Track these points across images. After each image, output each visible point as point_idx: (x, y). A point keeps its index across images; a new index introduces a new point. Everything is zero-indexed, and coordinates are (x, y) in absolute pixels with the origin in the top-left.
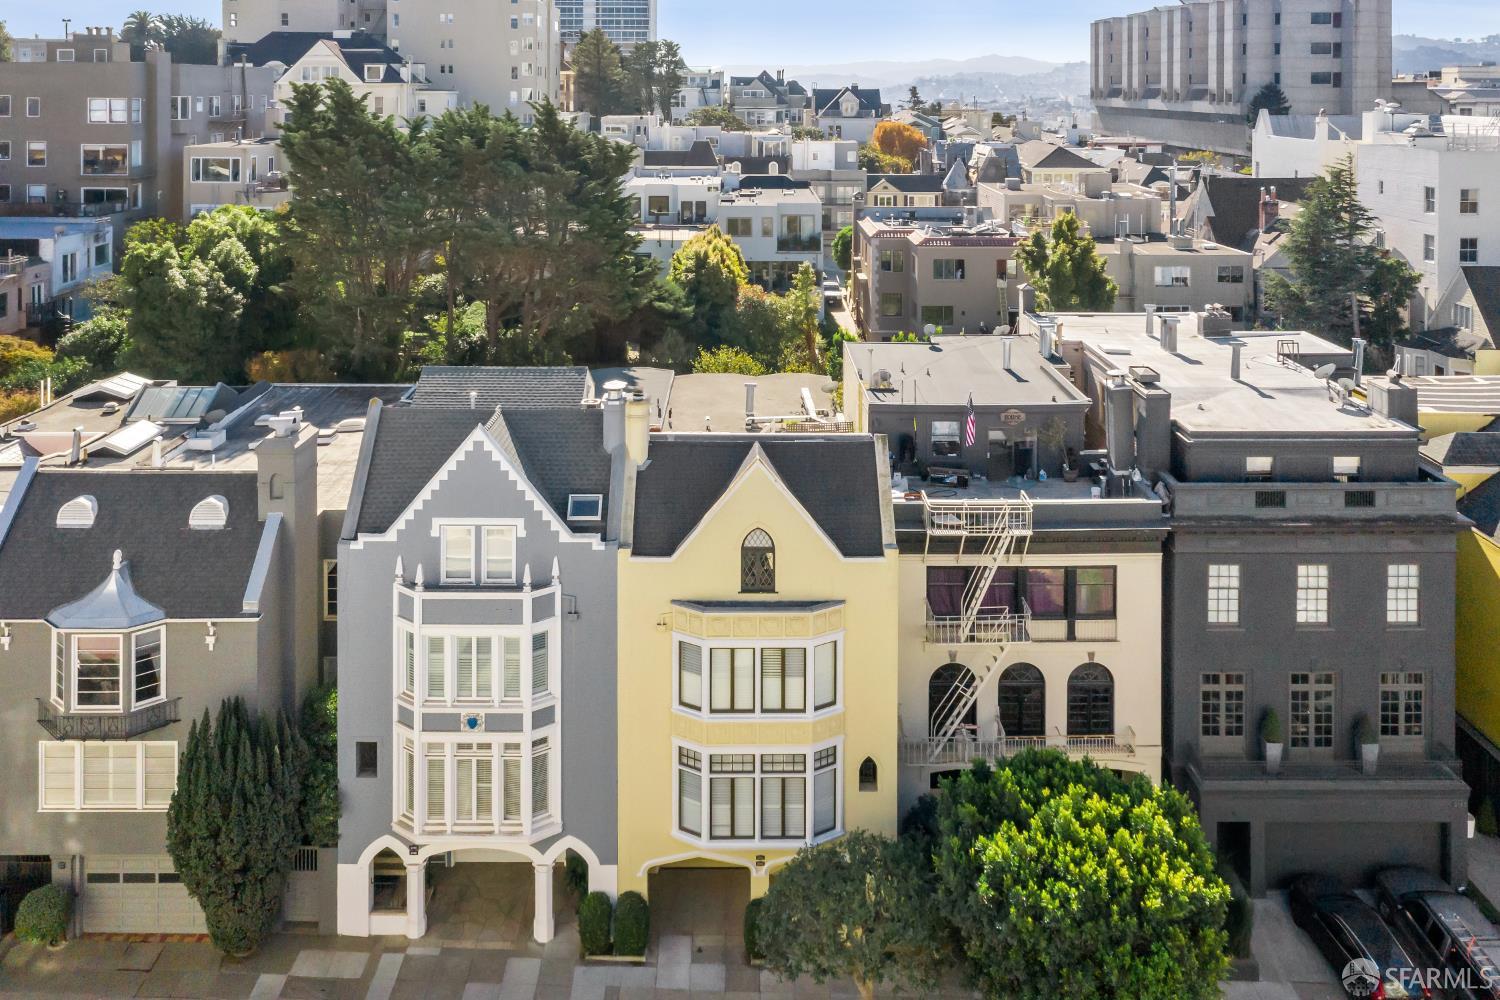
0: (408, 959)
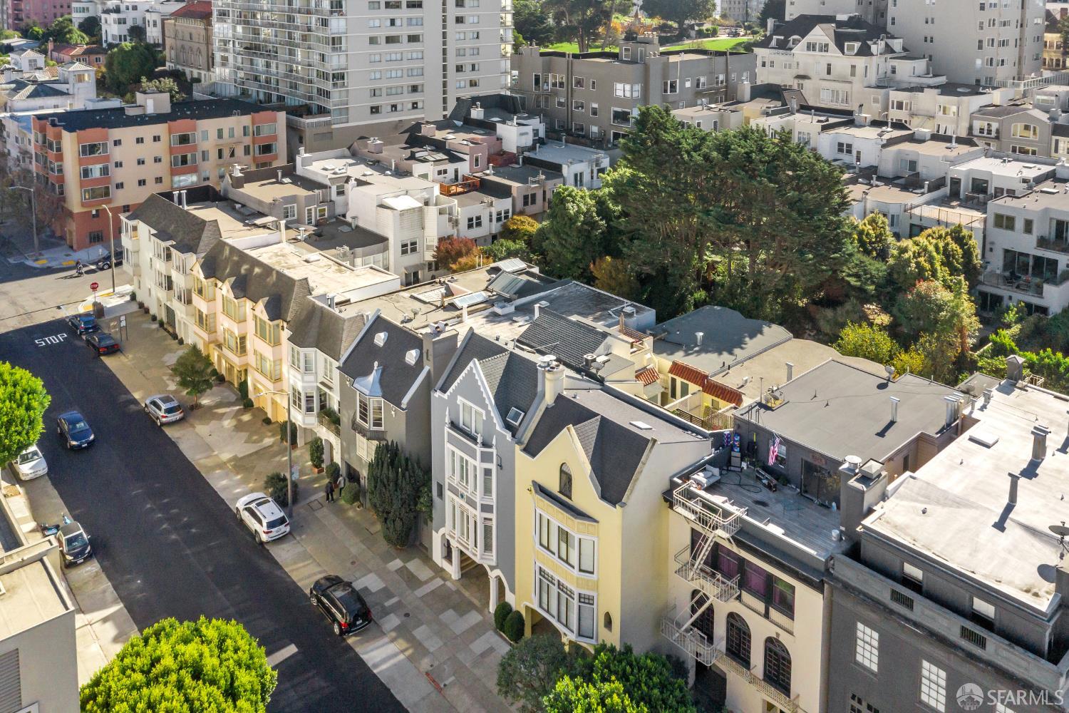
0: (444, 585)
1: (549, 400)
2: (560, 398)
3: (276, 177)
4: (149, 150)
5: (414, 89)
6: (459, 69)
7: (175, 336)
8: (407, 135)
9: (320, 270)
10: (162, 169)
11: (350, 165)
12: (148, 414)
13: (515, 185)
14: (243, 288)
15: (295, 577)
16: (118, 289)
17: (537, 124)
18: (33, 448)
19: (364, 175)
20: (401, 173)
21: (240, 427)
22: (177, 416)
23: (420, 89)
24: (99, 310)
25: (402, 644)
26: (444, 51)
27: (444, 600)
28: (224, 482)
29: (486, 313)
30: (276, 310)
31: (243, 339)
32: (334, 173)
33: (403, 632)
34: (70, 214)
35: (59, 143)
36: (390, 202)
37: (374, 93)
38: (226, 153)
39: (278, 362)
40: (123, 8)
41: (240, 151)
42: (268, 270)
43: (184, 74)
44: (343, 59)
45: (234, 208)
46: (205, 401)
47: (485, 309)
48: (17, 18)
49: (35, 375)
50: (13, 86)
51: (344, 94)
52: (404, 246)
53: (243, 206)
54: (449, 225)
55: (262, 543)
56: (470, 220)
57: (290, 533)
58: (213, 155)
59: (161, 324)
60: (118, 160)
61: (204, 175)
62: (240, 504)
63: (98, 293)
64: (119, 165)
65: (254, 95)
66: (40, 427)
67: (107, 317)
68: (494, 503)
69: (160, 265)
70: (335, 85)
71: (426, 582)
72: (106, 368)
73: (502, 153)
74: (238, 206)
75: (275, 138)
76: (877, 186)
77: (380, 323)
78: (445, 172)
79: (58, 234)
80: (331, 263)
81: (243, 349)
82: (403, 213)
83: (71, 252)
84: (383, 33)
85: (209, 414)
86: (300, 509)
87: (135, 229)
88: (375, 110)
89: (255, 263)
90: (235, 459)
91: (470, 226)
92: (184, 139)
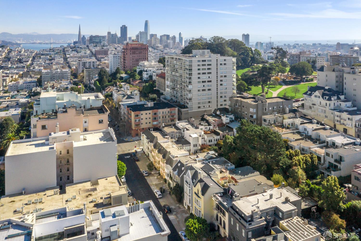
0: (185, 209)
1: (199, 179)
2: (201, 179)
3: (171, 126)
4: (148, 116)
5: (209, 102)
6: (221, 97)
7: (149, 159)
8: (201, 117)
9: (174, 149)
10: (150, 120)
11: (187, 124)
12: (142, 174)
13: (221, 133)
14: (159, 152)
15: (161, 204)
16: (140, 147)
17: (232, 116)
18: (124, 177)
19: (189, 128)
20: (197, 128)
21: (157, 178)
22: (147, 175)
23: (211, 102)
24: (136, 152)
25: (175, 216)
26: (217, 93)
27: (184, 212)
28: (153, 188)
29: (202, 162)
30: (164, 157)
31: (159, 162)
32: (183, 127)
33: (176, 215)
34: (132, 129)
35: (131, 114)
36: (192, 135)
37: (199, 103)
38: (164, 117)
39: (164, 167)
40: (148, 70)
41: (167, 117)
42: (164, 148)
43: (159, 91)
44: (191, 95)
45: (162, 133)
46: (152, 173)
47: (202, 161)
48: (124, 67)
49: (125, 164)
50: (123, 95)
51: (192, 103)
52: (194, 145)
53: (164, 132)
54: (204, 141)
55: (157, 198)
56: (209, 140)
57: (162, 197)
58: (161, 117)
59: (147, 156)
60: (142, 118)
61: (159, 122)
62: (155, 191)
63: (136, 148)
64: (142, 119)
65: (174, 100)
66: (125, 173)
67: (137, 154)
68: (191, 195)
69: (147, 144)
70: (189, 101)
71: (182, 209)
72: (136, 164)
73: (222, 124)
74: (163, 132)
75: (175, 114)
76: (308, 141)
77: (180, 162)
78: (207, 128)
79: (130, 133)
80: (177, 148)
81: (159, 164)
82: (194, 138)
83: (132, 138)
84: (201, 89)
85: (153, 175)
86: (164, 194)
87: (143, 135)
88: (199, 107)
89: (162, 147)
90: (156, 184)
91: (209, 142)
92: (155, 114)
